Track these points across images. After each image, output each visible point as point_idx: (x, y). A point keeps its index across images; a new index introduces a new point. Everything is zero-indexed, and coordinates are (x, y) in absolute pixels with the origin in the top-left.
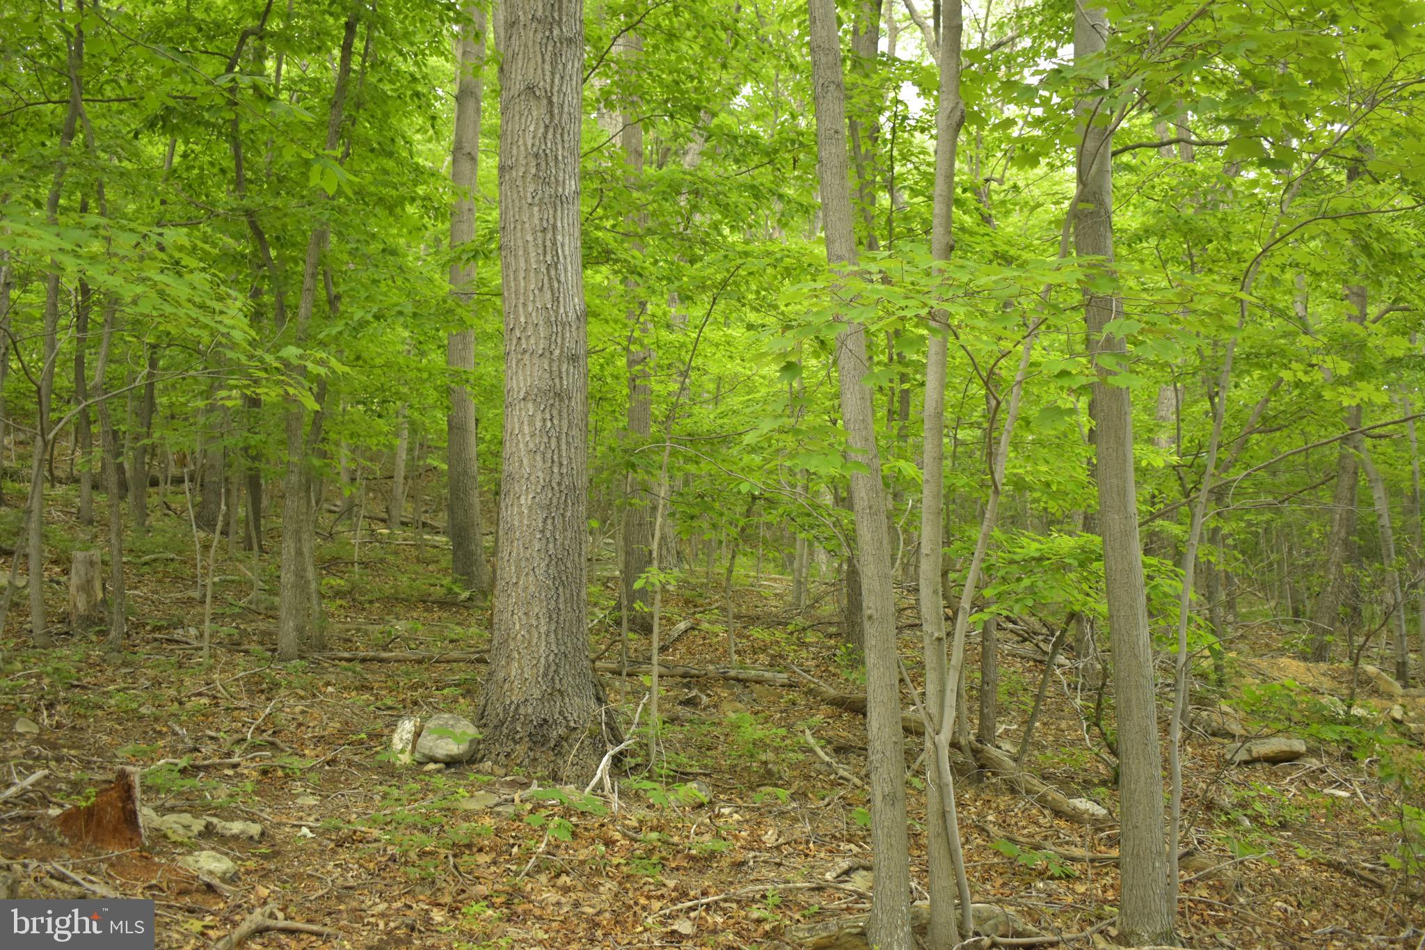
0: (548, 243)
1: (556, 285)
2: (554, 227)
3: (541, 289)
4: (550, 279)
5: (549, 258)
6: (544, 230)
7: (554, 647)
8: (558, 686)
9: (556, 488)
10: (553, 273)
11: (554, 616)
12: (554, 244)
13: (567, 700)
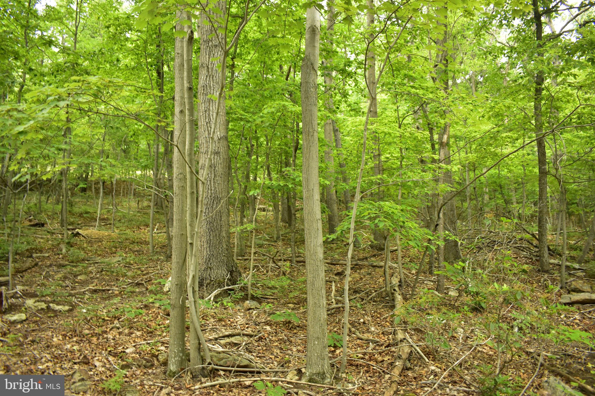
0: (207, 115)
1: (209, 129)
2: (209, 109)
3: (205, 131)
4: (208, 127)
5: (207, 120)
6: (206, 111)
7: (208, 253)
8: (209, 266)
9: (210, 198)
10: (208, 125)
11: (209, 242)
12: (209, 115)
13: (212, 271)
